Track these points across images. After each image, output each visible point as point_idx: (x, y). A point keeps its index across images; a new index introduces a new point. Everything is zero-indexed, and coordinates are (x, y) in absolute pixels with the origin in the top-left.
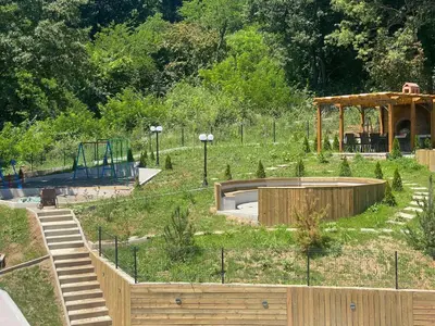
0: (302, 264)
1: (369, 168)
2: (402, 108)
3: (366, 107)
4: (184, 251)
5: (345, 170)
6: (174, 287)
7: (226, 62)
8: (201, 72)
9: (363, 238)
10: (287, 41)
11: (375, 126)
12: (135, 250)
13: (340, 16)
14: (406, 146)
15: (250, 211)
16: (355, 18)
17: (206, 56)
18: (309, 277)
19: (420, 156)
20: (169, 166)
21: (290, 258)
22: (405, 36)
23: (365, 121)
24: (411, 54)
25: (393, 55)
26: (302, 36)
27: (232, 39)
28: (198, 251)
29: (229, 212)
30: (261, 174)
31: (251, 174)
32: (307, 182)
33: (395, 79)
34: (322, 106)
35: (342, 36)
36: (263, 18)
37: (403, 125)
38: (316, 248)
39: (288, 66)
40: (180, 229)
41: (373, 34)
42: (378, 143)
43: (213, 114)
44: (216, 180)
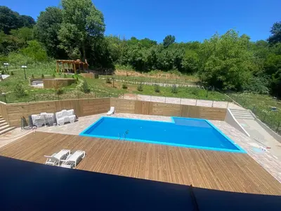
0: (57, 96)
1: (71, 76)
2: (77, 65)
3: (69, 64)
4: (21, 95)
5: (65, 76)
6: (24, 103)
7: (27, 48)
8: (20, 50)
9: (71, 90)
10: (46, 45)
11: (71, 68)
12: (5, 96)
13: (61, 42)
14: (79, 72)
15: (41, 85)
16: (64, 43)
17: (21, 45)
18: (59, 98)
19: (82, 74)
20: (12, 74)
21: (54, 95)
22: (77, 49)
23: (69, 67)
24: (78, 53)
25: (74, 53)
26: (51, 45)
27: (29, 42)
28: (26, 95)
29: (35, 86)
30: (43, 76)
31: (40, 77)
32: (56, 79)
33: (75, 58)
34: (58, 62)
35: (61, 46)
36: (38, 38)
37: (77, 68)
38: (60, 93)
39: (47, 52)
40: (20, 90)
41: (69, 48)
42: (72, 71)
43: (26, 61)
44: (29, 79)
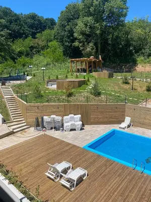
0: (67, 99)
1: (83, 76)
2: (90, 62)
3: (82, 62)
4: (39, 96)
5: (77, 77)
7: (48, 50)
8: (42, 52)
9: (81, 93)
10: (63, 45)
11: (84, 67)
12: (26, 96)
13: (76, 39)
14: (91, 71)
15: (55, 87)
16: (79, 40)
17: (43, 48)
18: (68, 101)
19: (94, 74)
20: (34, 76)
21: (64, 97)
22: (91, 44)
23: (82, 65)
24: (92, 49)
25: (88, 49)
26: (67, 43)
27: (50, 44)
28: (42, 96)
29: (50, 87)
30: (57, 78)
31: (55, 78)
32: (68, 80)
33: (89, 55)
34: (72, 61)
35: (76, 44)
36: (57, 39)
38: (70, 95)
39: (64, 51)
40: (38, 91)
41: (84, 44)
42: (84, 71)
43: (45, 63)
44: (46, 79)
